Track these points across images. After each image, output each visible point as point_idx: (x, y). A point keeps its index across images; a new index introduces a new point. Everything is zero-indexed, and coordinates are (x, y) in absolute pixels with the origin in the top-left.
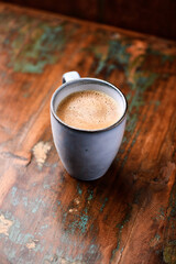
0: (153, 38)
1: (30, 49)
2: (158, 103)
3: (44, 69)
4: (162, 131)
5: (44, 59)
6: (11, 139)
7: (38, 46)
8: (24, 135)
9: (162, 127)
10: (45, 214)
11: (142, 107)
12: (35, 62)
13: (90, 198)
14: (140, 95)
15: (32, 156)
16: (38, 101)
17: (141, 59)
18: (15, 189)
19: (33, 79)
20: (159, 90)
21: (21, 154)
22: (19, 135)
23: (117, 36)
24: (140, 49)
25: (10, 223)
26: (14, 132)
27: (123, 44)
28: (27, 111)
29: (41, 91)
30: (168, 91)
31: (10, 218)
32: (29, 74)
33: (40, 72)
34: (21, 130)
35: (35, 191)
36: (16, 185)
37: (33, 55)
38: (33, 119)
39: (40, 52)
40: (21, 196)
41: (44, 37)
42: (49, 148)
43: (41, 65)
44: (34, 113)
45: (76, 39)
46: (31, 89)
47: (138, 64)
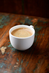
0: (39, 18)
2: (43, 34)
3: (3, 27)
4: (46, 42)
5: (3, 24)
9: (46, 41)
13: (22, 62)
17: (36, 23)
20: (43, 31)
23: (28, 17)
24: (35, 21)
27: (30, 20)
29: (2, 33)
30: (46, 31)
33: (2, 28)
39: (1, 23)
42: (6, 48)
45: (14, 19)
47: (35, 24)
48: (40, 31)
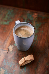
0: (39, 12)
1: (4, 17)
2: (43, 31)
4: (45, 39)
5: (9, 20)
6: (2, 45)
7: (7, 16)
8: (5, 43)
10: (14, 67)
11: (38, 33)
12: (6, 21)
14: (37, 29)
15: (9, 50)
16: (8, 33)
17: (37, 19)
18: (4, 60)
19: (6, 26)
20: (43, 27)
21: (5, 49)
22: (4, 43)
23: (29, 12)
24: (36, 16)
25: (4, 71)
26: (2, 43)
28: (6, 36)
29: (9, 30)
30: (45, 28)
31: (4, 69)
32: (5, 25)
33: (8, 24)
34: (4, 42)
35: (10, 60)
36: (5, 59)
37: (6, 19)
38: (8, 38)
39: (7, 18)
40: (7, 62)
41: (8, 14)
42: (13, 47)
43: (8, 22)
44: (8, 36)
45: (18, 14)
46: (6, 30)
48: (40, 27)
